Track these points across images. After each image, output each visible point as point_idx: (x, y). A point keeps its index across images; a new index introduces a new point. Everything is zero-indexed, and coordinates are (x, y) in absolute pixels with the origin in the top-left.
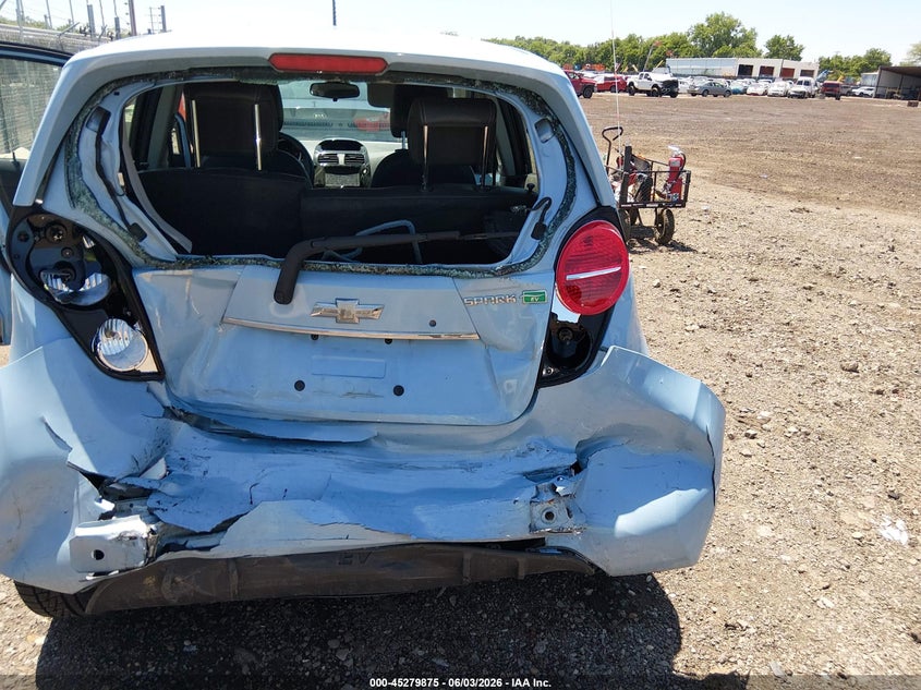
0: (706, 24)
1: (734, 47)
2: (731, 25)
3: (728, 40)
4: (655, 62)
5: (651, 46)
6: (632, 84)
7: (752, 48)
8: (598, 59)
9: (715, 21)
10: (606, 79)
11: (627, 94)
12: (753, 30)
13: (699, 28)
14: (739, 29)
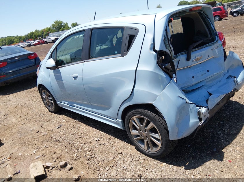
0: (55, 24)
1: (64, 28)
2: (61, 23)
3: (62, 26)
4: (46, 35)
5: (42, 32)
6: (46, 41)
7: (68, 27)
8: (29, 38)
9: (57, 22)
10: (38, 42)
11: (46, 44)
12: (66, 23)
13: (53, 25)
14: (63, 23)
